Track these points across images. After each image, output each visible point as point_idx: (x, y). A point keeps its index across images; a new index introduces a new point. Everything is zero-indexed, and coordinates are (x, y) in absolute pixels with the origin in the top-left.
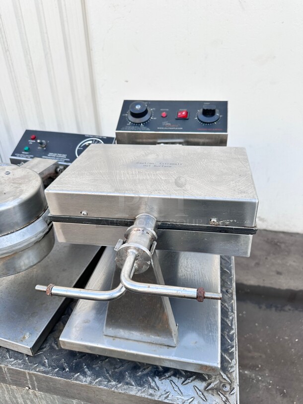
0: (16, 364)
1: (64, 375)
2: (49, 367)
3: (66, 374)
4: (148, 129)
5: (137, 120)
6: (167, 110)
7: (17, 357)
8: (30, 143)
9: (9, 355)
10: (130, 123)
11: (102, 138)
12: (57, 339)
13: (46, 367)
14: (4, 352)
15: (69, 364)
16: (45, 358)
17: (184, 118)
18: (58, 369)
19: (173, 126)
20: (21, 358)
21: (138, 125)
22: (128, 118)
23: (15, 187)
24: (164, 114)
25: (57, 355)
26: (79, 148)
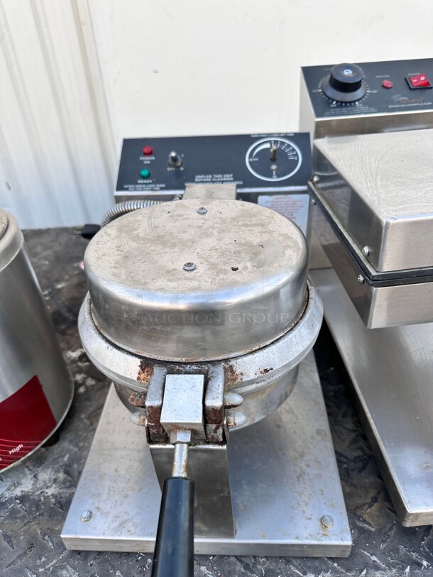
2: (391, 570)
3: (429, 573)
4: (373, 109)
5: (349, 97)
6: (388, 76)
7: (317, 567)
8: (145, 162)
9: (297, 568)
10: (334, 103)
11: (286, 136)
12: (358, 513)
13: (384, 570)
14: (282, 565)
15: (419, 552)
16: (366, 553)
17: (425, 87)
18: (409, 567)
19: (413, 100)
20: (324, 567)
21: (351, 106)
22: (327, 96)
23: (262, 233)
24: (386, 82)
25: (383, 542)
26: (251, 160)
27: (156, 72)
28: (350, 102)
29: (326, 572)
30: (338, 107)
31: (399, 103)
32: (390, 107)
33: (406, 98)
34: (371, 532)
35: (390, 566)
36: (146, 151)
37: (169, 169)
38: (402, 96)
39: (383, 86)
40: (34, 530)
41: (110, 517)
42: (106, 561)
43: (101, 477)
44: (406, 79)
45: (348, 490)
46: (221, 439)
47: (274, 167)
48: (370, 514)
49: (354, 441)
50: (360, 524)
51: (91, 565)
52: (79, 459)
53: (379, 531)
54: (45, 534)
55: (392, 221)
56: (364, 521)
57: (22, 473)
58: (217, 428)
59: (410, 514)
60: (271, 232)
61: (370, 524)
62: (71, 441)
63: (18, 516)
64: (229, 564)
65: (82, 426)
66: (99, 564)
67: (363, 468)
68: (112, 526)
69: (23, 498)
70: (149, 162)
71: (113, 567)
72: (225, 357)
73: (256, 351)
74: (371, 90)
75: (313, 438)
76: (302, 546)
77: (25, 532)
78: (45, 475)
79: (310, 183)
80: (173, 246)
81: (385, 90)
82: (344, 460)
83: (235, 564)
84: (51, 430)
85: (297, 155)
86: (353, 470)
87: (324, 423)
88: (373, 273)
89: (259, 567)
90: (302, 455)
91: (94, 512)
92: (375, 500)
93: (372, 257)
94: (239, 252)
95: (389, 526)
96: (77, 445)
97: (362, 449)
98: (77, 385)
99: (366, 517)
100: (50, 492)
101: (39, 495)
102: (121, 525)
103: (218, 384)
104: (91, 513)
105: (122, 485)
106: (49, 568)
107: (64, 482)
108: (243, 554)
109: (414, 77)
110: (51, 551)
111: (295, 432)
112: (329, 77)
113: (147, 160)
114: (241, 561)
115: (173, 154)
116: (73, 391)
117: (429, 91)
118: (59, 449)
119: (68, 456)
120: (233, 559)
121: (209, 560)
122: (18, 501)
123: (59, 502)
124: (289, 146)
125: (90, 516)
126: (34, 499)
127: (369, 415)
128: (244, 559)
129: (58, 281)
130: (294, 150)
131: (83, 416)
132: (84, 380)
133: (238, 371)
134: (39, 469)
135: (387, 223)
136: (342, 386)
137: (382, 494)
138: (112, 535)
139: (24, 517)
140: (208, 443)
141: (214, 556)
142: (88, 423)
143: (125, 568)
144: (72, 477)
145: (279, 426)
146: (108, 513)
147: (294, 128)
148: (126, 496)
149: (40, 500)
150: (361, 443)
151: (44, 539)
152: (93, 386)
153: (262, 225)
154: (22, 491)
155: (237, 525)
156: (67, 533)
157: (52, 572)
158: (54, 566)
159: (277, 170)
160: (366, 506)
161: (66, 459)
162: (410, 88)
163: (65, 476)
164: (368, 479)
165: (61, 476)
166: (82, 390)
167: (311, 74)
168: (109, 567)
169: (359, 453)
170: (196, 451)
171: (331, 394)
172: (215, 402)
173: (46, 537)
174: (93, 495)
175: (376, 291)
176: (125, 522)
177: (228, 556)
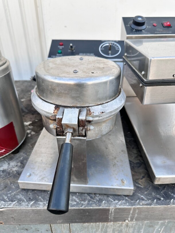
0: (122, 204)
1: (163, 203)
2: (148, 201)
3: (164, 202)
4: (149, 33)
5: (140, 28)
6: (155, 22)
7: (119, 199)
8: (60, 48)
9: (111, 199)
10: (134, 30)
11: (115, 41)
12: (137, 181)
13: (146, 200)
14: (105, 197)
15: (160, 195)
16: (139, 195)
17: (169, 26)
18: (156, 200)
19: (164, 31)
20: (122, 199)
21: (140, 31)
22: (131, 28)
23: (104, 65)
24: (154, 24)
25: (146, 191)
26: (101, 49)
27: (66, 27)
28: (140, 30)
29: (123, 200)
30: (135, 31)
31: (159, 31)
32: (155, 33)
33: (162, 30)
34: (141, 188)
35: (148, 199)
36: (61, 44)
37: (69, 51)
38: (161, 29)
39: (153, 25)
40: (7, 182)
41: (38, 176)
42: (35, 193)
43: (35, 162)
44: (162, 24)
45: (133, 173)
46: (84, 135)
47: (110, 52)
48: (141, 182)
49: (136, 157)
50: (137, 185)
51: (29, 194)
52: (27, 159)
53: (145, 188)
54: (11, 183)
55: (153, 59)
56: (139, 184)
57: (3, 162)
58: (83, 129)
59: (157, 178)
60: (107, 65)
61: (141, 185)
62: (24, 153)
63: (1, 177)
64: (85, 196)
65: (29, 148)
66: (33, 194)
67: (140, 166)
68: (39, 179)
69: (3, 171)
70: (61, 48)
71: (38, 195)
72: (87, 106)
73: (99, 105)
74: (149, 26)
75: (120, 153)
76: (114, 189)
77: (4, 182)
78: (13, 163)
79: (124, 57)
80: (70, 66)
81: (154, 27)
82: (132, 163)
83: (87, 196)
84: (16, 146)
85: (119, 48)
86: (135, 167)
87: (125, 148)
88: (145, 80)
89: (96, 198)
90: (115, 158)
91: (32, 174)
92: (143, 177)
93: (145, 75)
94: (95, 69)
95: (148, 186)
96: (26, 154)
97: (139, 160)
98: (28, 134)
99: (140, 183)
100: (14, 169)
101: (10, 170)
102: (42, 179)
103: (84, 113)
104: (31, 174)
105: (43, 165)
106: (12, 195)
107: (20, 166)
108: (90, 192)
109: (165, 23)
110: (13, 189)
111: (113, 150)
112: (132, 21)
113: (61, 47)
114: (89, 196)
115: (71, 45)
116: (26, 135)
117: (170, 28)
118: (19, 155)
119: (22, 157)
120: (86, 195)
121: (77, 195)
122: (1, 172)
123: (18, 173)
124: (116, 45)
125: (30, 175)
126: (8, 172)
127: (142, 145)
128: (90, 195)
129: (22, 98)
130: (118, 46)
131: (29, 144)
132: (30, 133)
133: (92, 111)
134: (11, 162)
135: (151, 60)
136: (132, 138)
137: (147, 176)
138: (39, 182)
139: (3, 177)
140: (79, 136)
141: (79, 193)
142: (31, 147)
143: (43, 196)
144: (23, 164)
145: (107, 148)
146: (37, 174)
147: (119, 39)
148: (45, 169)
149: (10, 172)
150: (140, 158)
151: (11, 185)
152: (34, 134)
153: (104, 63)
154: (3, 169)
155: (88, 180)
156: (21, 180)
157: (14, 196)
158: (14, 194)
159: (111, 53)
160: (140, 179)
161: (21, 158)
162: (164, 27)
163: (21, 164)
164: (141, 170)
165: (19, 164)
166: (29, 135)
167: (126, 20)
168: (37, 195)
169: (138, 161)
170: (74, 139)
171: (128, 141)
172: (83, 117)
173: (12, 184)
174: (32, 168)
175: (146, 88)
176: (44, 177)
177: (84, 193)
